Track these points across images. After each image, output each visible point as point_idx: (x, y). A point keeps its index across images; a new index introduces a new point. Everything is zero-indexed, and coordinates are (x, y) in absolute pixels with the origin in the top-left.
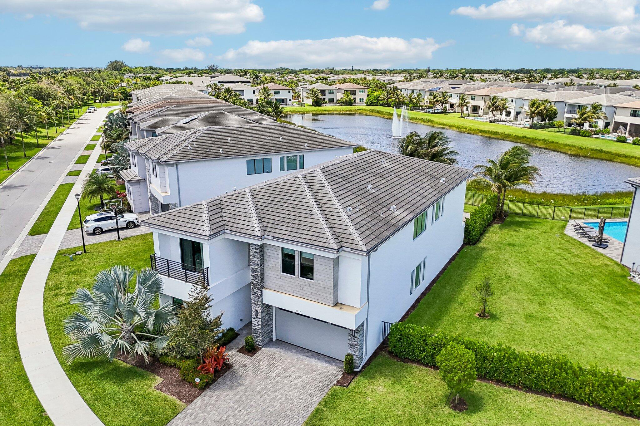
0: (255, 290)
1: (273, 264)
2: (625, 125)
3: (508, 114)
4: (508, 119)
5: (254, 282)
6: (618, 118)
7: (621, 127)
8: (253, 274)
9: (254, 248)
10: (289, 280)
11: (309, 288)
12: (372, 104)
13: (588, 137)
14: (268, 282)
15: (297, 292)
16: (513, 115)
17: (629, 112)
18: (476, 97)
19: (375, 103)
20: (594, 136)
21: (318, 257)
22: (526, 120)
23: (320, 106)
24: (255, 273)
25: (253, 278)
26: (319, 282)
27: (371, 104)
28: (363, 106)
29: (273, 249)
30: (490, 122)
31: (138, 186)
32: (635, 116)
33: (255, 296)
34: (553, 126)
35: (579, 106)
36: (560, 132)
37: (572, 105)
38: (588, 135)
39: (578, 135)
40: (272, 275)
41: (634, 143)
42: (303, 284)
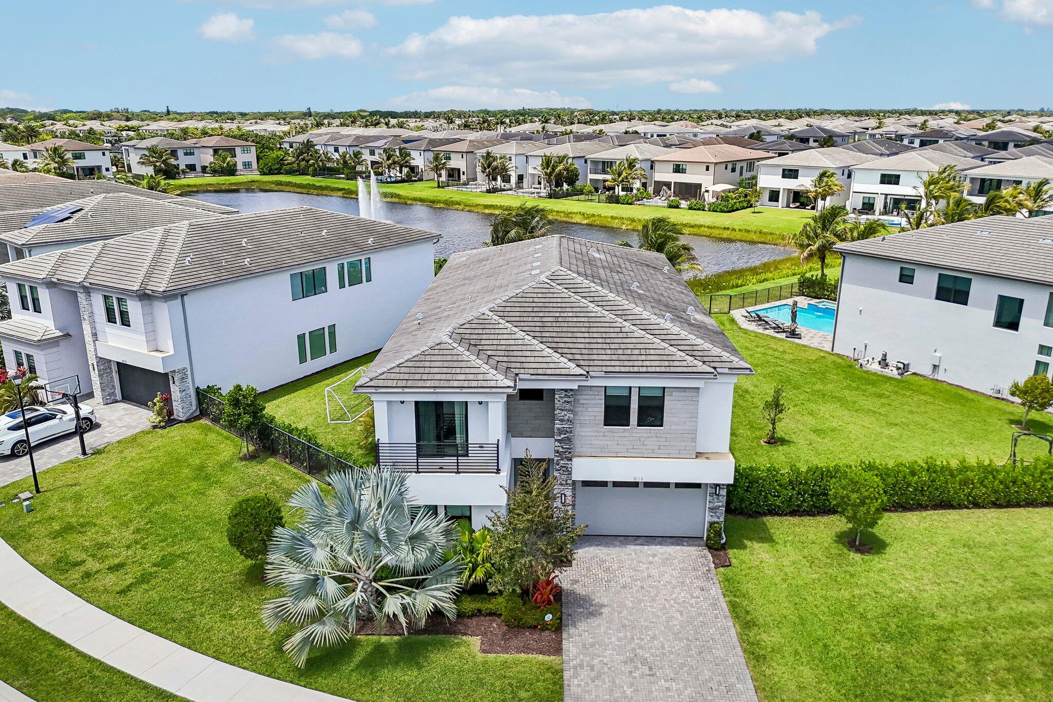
0: (562, 462)
1: (590, 416)
2: (668, 185)
3: (507, 179)
4: (508, 186)
5: (561, 450)
6: (659, 176)
7: (664, 187)
8: (559, 438)
9: (563, 396)
10: (620, 434)
11: (656, 439)
12: (271, 172)
13: (631, 204)
14: (579, 445)
15: (634, 451)
16: (513, 180)
17: (671, 167)
18: (452, 155)
19: (276, 169)
20: (638, 203)
21: (673, 390)
22: (533, 186)
23: (174, 178)
24: (563, 436)
25: (559, 444)
26: (673, 427)
27: (269, 171)
28: (256, 176)
29: (591, 393)
30: (489, 191)
31: (55, 349)
32: (679, 172)
33: (561, 472)
34: (581, 192)
35: (603, 162)
36: (591, 200)
37: (595, 162)
38: (630, 201)
39: (618, 203)
40: (588, 434)
41: (690, 208)
42: (645, 435)
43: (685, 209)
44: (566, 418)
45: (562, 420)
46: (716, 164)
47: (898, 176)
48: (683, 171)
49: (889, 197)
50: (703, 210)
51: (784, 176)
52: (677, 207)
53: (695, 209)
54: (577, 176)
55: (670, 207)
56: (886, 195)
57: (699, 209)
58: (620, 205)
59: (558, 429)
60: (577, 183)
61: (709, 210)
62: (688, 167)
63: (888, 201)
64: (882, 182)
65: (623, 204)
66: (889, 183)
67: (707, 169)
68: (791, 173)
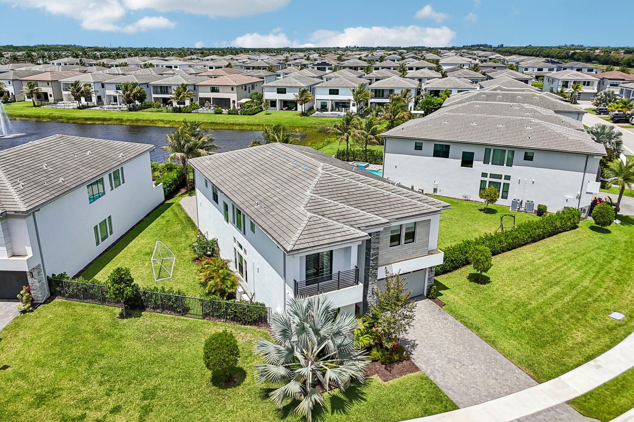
1: (384, 243)
2: (209, 99)
3: (89, 99)
4: (91, 104)
5: (373, 265)
6: (202, 95)
7: (207, 101)
8: (372, 258)
9: (375, 235)
10: (396, 250)
11: (412, 249)
14: (380, 260)
15: (402, 257)
17: (209, 89)
18: (39, 83)
20: (194, 111)
21: (419, 223)
25: (372, 262)
26: (419, 241)
29: (385, 231)
30: (79, 108)
32: (214, 92)
33: (373, 277)
34: (150, 106)
35: (161, 87)
36: (161, 111)
37: (155, 87)
38: (189, 111)
39: (181, 112)
40: (383, 253)
41: (229, 114)
42: (407, 248)
43: (226, 114)
44: (376, 247)
45: (374, 249)
46: (237, 86)
47: (338, 90)
48: (218, 91)
49: (333, 101)
50: (238, 114)
51: (278, 92)
52: (221, 113)
53: (232, 114)
54: (145, 96)
55: (216, 113)
56: (332, 100)
57: (235, 114)
58: (182, 114)
59: (372, 254)
60: (146, 100)
61: (241, 114)
62: (221, 89)
63: (333, 103)
64: (330, 94)
65: (185, 113)
66: (334, 94)
67: (232, 89)
68: (282, 91)
